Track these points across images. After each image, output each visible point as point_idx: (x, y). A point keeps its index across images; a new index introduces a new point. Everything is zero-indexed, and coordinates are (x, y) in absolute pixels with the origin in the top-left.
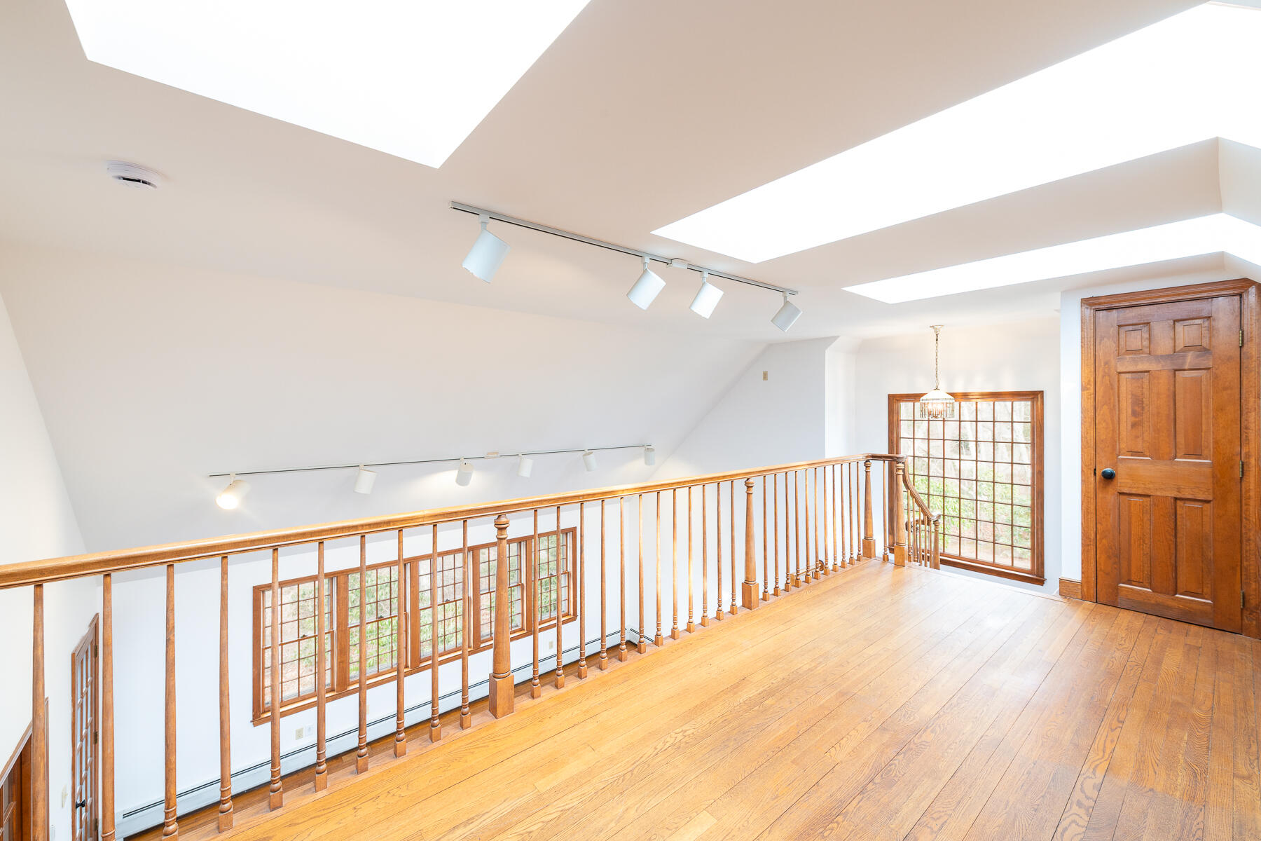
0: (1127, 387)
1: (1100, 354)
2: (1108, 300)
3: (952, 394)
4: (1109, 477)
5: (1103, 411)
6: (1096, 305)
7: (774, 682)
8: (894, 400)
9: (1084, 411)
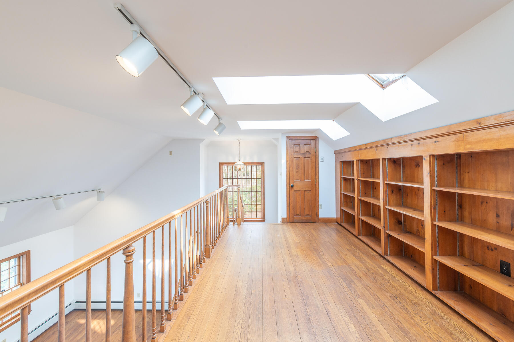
0: (295, 161)
1: (290, 152)
2: (292, 137)
3: (244, 163)
4: (292, 187)
5: (291, 168)
6: (290, 138)
7: (247, 283)
8: (221, 164)
9: (287, 168)
